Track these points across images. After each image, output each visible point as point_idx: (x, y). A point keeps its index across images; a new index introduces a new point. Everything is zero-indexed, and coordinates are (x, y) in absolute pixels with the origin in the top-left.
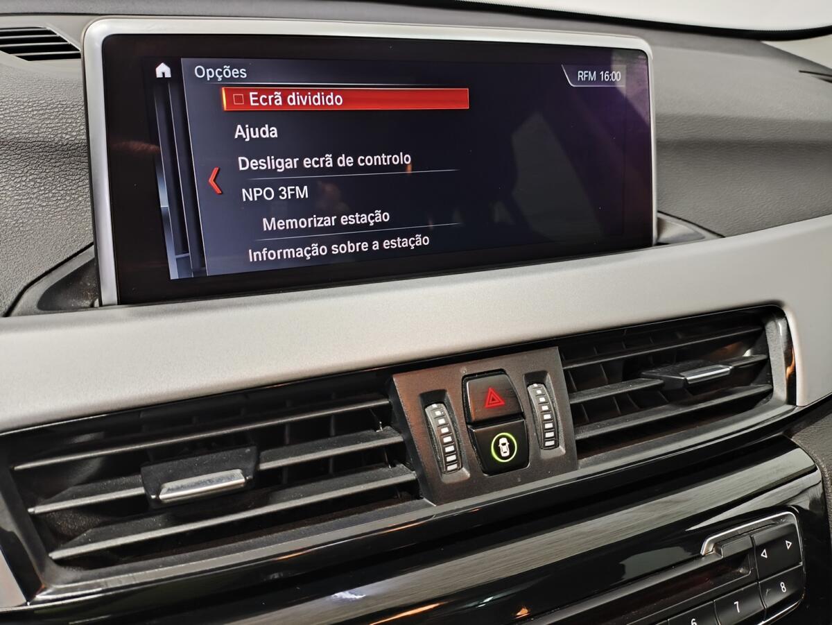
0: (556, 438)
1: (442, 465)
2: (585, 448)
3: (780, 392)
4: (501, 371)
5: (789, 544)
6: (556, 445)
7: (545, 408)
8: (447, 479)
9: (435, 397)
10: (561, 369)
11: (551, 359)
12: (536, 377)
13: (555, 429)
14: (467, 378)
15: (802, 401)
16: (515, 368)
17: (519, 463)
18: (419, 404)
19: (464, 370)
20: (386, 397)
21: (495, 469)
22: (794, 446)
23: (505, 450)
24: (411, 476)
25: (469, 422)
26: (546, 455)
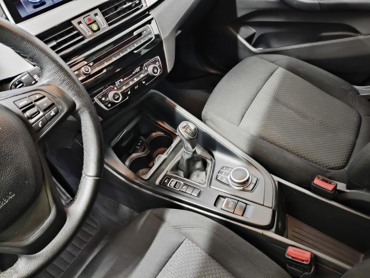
0: (103, 23)
1: (86, 33)
2: (110, 25)
3: (144, 5)
4: (89, 15)
5: (149, 30)
6: (104, 25)
7: (99, 19)
8: (88, 35)
9: (80, 23)
10: (100, 13)
11: (97, 11)
12: (96, 15)
13: (103, 22)
14: (84, 18)
15: (149, 6)
16: (92, 14)
17: (99, 29)
18: (78, 25)
19: (83, 17)
20: (72, 26)
21: (94, 31)
22: (150, 15)
23: (95, 28)
24: (82, 37)
25: (88, 25)
26: (103, 27)
